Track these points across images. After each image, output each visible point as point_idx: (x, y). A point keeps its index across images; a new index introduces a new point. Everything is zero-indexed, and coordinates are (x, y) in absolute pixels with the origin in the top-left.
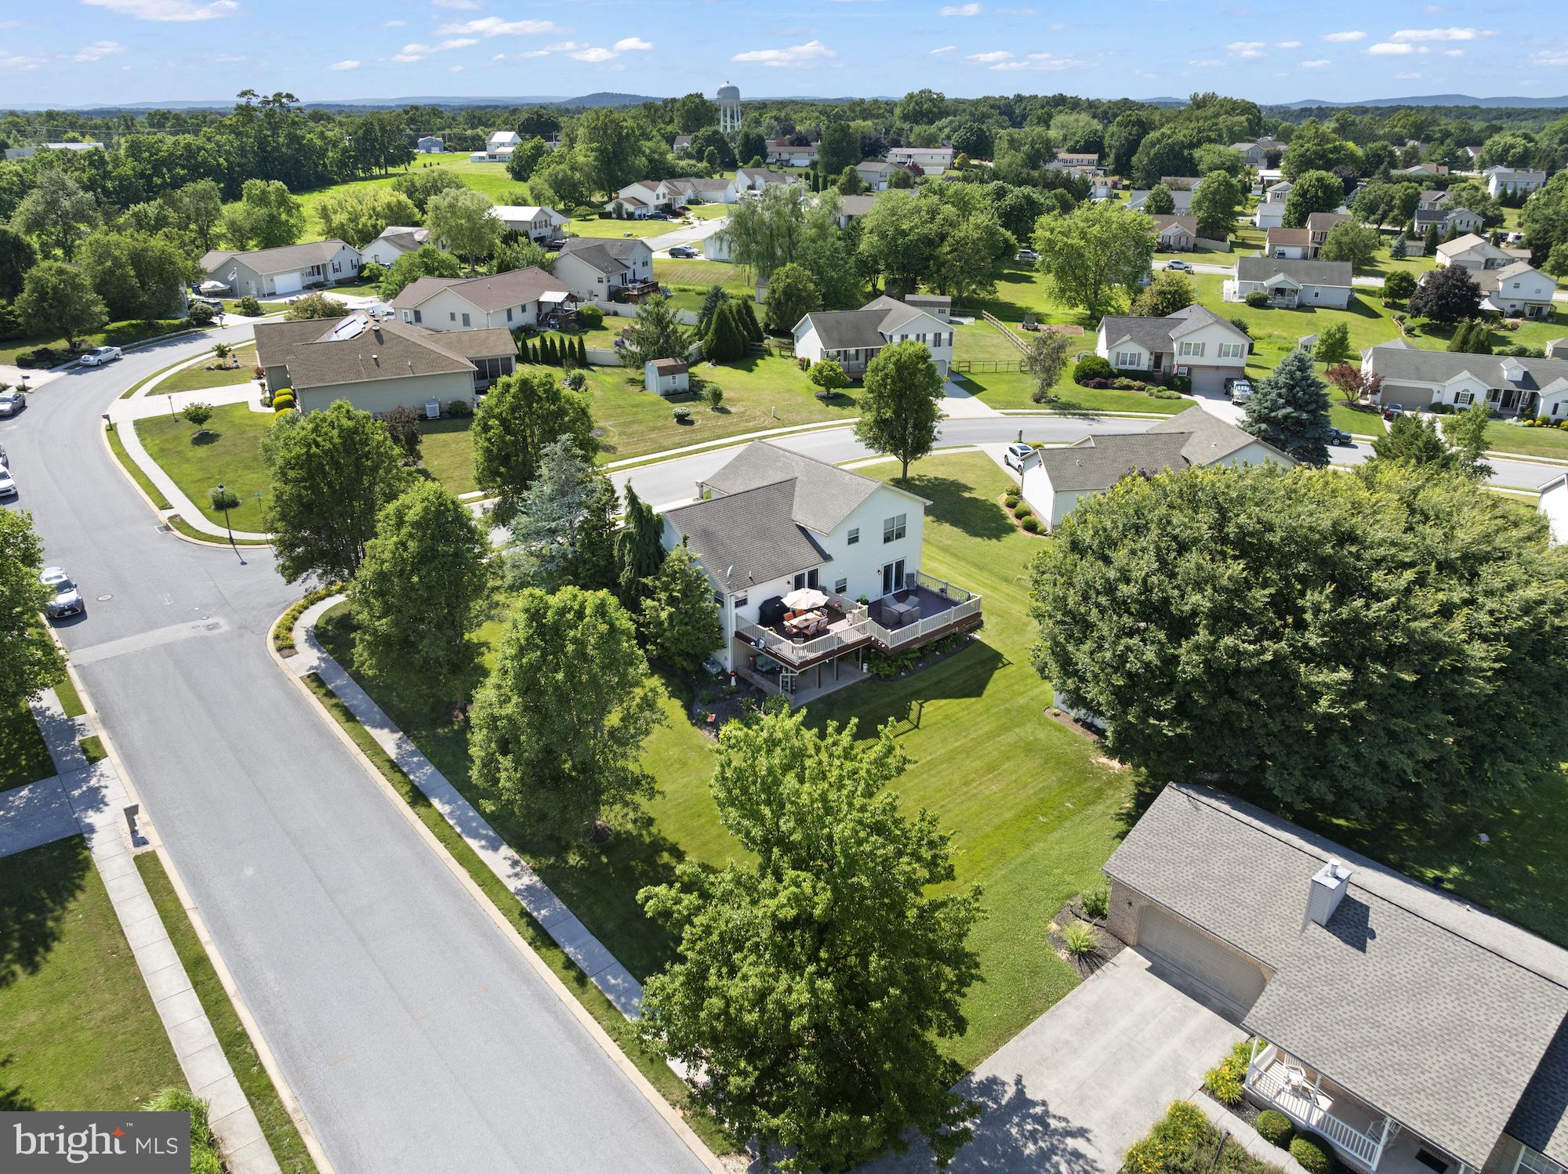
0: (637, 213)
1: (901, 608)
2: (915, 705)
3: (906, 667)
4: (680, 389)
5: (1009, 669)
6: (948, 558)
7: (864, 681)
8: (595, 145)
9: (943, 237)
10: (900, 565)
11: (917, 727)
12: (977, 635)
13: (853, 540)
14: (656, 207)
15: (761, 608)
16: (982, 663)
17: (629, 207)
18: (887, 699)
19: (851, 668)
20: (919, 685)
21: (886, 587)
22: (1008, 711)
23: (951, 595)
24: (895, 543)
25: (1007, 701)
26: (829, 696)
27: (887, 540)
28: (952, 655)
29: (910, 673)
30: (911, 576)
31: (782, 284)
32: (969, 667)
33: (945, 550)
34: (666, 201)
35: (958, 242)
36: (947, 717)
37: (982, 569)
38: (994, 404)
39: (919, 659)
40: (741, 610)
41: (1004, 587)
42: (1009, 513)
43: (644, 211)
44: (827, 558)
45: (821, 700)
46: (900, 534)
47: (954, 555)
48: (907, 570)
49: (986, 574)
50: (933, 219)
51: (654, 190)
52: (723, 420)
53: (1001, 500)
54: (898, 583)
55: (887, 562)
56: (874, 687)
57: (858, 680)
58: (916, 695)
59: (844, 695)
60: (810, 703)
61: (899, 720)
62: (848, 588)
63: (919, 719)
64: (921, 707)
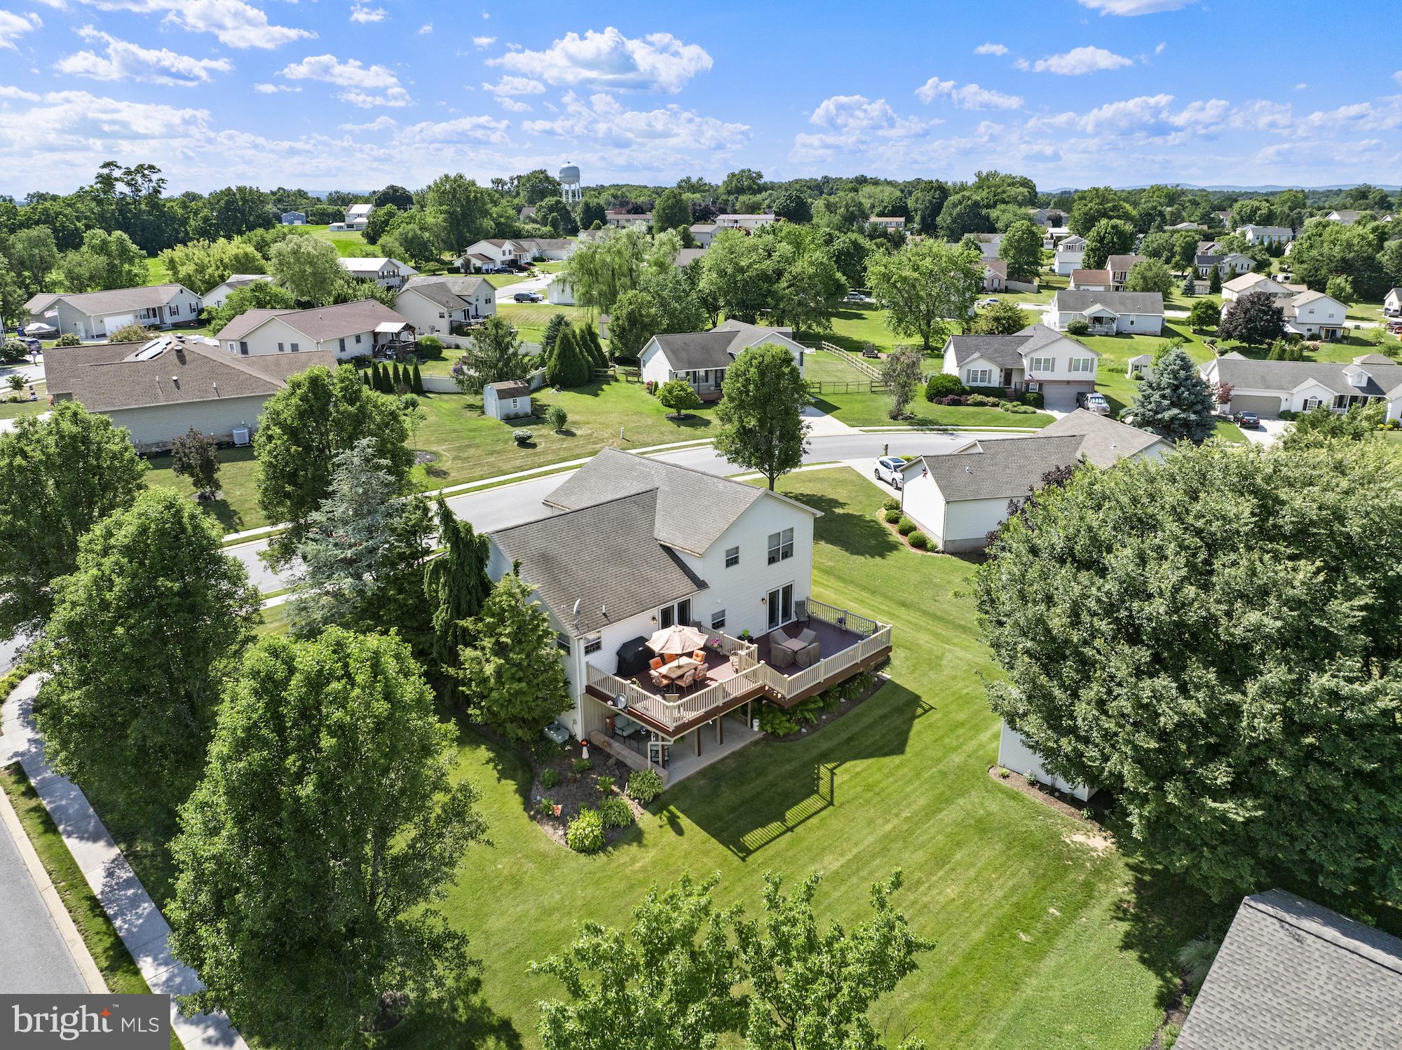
0: (485, 267)
1: (795, 644)
2: (824, 771)
3: (807, 720)
4: (521, 413)
5: (933, 717)
6: (832, 582)
7: (755, 743)
8: (445, 207)
9: (779, 274)
10: (788, 591)
11: (831, 803)
12: (886, 674)
13: (732, 561)
14: (503, 263)
15: (618, 653)
16: (899, 710)
17: (478, 263)
18: (788, 767)
19: (736, 726)
20: (826, 745)
21: (772, 619)
22: (943, 774)
23: (851, 626)
24: (782, 564)
25: (939, 761)
26: (712, 766)
27: (772, 560)
28: (861, 701)
29: (813, 728)
30: (801, 605)
31: (625, 311)
32: (884, 717)
33: (828, 572)
34: (512, 257)
35: (795, 278)
36: (869, 788)
37: (873, 593)
38: (851, 421)
39: (822, 710)
40: (594, 658)
41: (902, 612)
42: (893, 530)
43: (491, 266)
44: (701, 585)
45: (703, 773)
46: (787, 553)
47: (839, 578)
48: (796, 597)
49: (880, 599)
50: (770, 255)
51: (500, 246)
52: (569, 442)
53: (881, 515)
54: (786, 614)
55: (772, 588)
56: (770, 751)
57: (748, 741)
58: (824, 757)
59: (732, 764)
60: (688, 779)
61: (808, 796)
62: (727, 623)
63: (832, 791)
64: (833, 774)
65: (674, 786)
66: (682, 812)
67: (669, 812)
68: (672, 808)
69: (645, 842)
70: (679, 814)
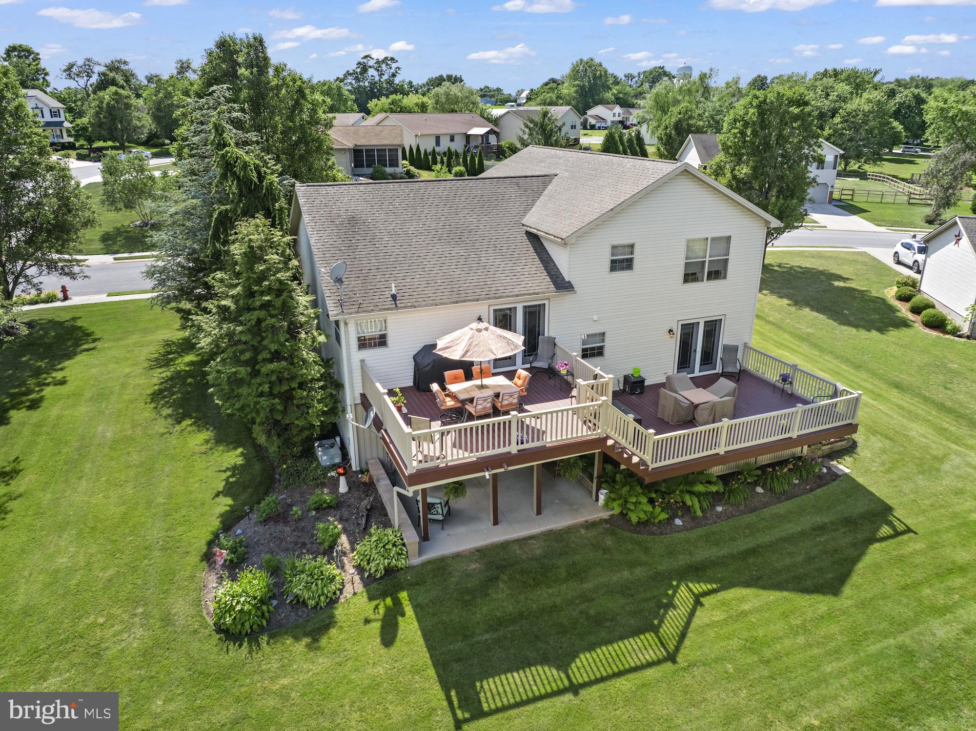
0: (598, 125)
1: (699, 396)
2: (683, 595)
3: (687, 510)
5: (910, 546)
6: (805, 348)
7: (590, 525)
10: (713, 328)
11: (672, 658)
12: (844, 466)
13: (621, 264)
14: (613, 122)
15: (415, 358)
16: (850, 522)
17: (593, 121)
18: (626, 574)
19: (577, 494)
20: (703, 553)
21: (684, 361)
22: (908, 655)
23: (799, 388)
24: (705, 288)
25: (903, 626)
26: (505, 546)
27: (690, 277)
28: (788, 496)
29: (695, 522)
30: (731, 350)
32: (821, 529)
33: (803, 338)
34: (620, 119)
36: (752, 646)
37: (858, 367)
38: (878, 222)
39: (717, 497)
40: (372, 355)
41: (894, 395)
42: (904, 310)
43: (603, 125)
44: (562, 285)
45: (481, 553)
46: (717, 273)
47: (815, 346)
48: (726, 338)
49: (864, 375)
51: (612, 110)
53: (890, 293)
54: (708, 358)
55: (689, 317)
56: (609, 542)
57: (581, 519)
58: (696, 571)
59: (538, 549)
60: (457, 556)
61: (636, 632)
62: (606, 351)
63: (683, 636)
64: (698, 603)
65: (429, 562)
66: (416, 607)
67: (397, 603)
68: (404, 595)
69: (324, 642)
70: (409, 610)
